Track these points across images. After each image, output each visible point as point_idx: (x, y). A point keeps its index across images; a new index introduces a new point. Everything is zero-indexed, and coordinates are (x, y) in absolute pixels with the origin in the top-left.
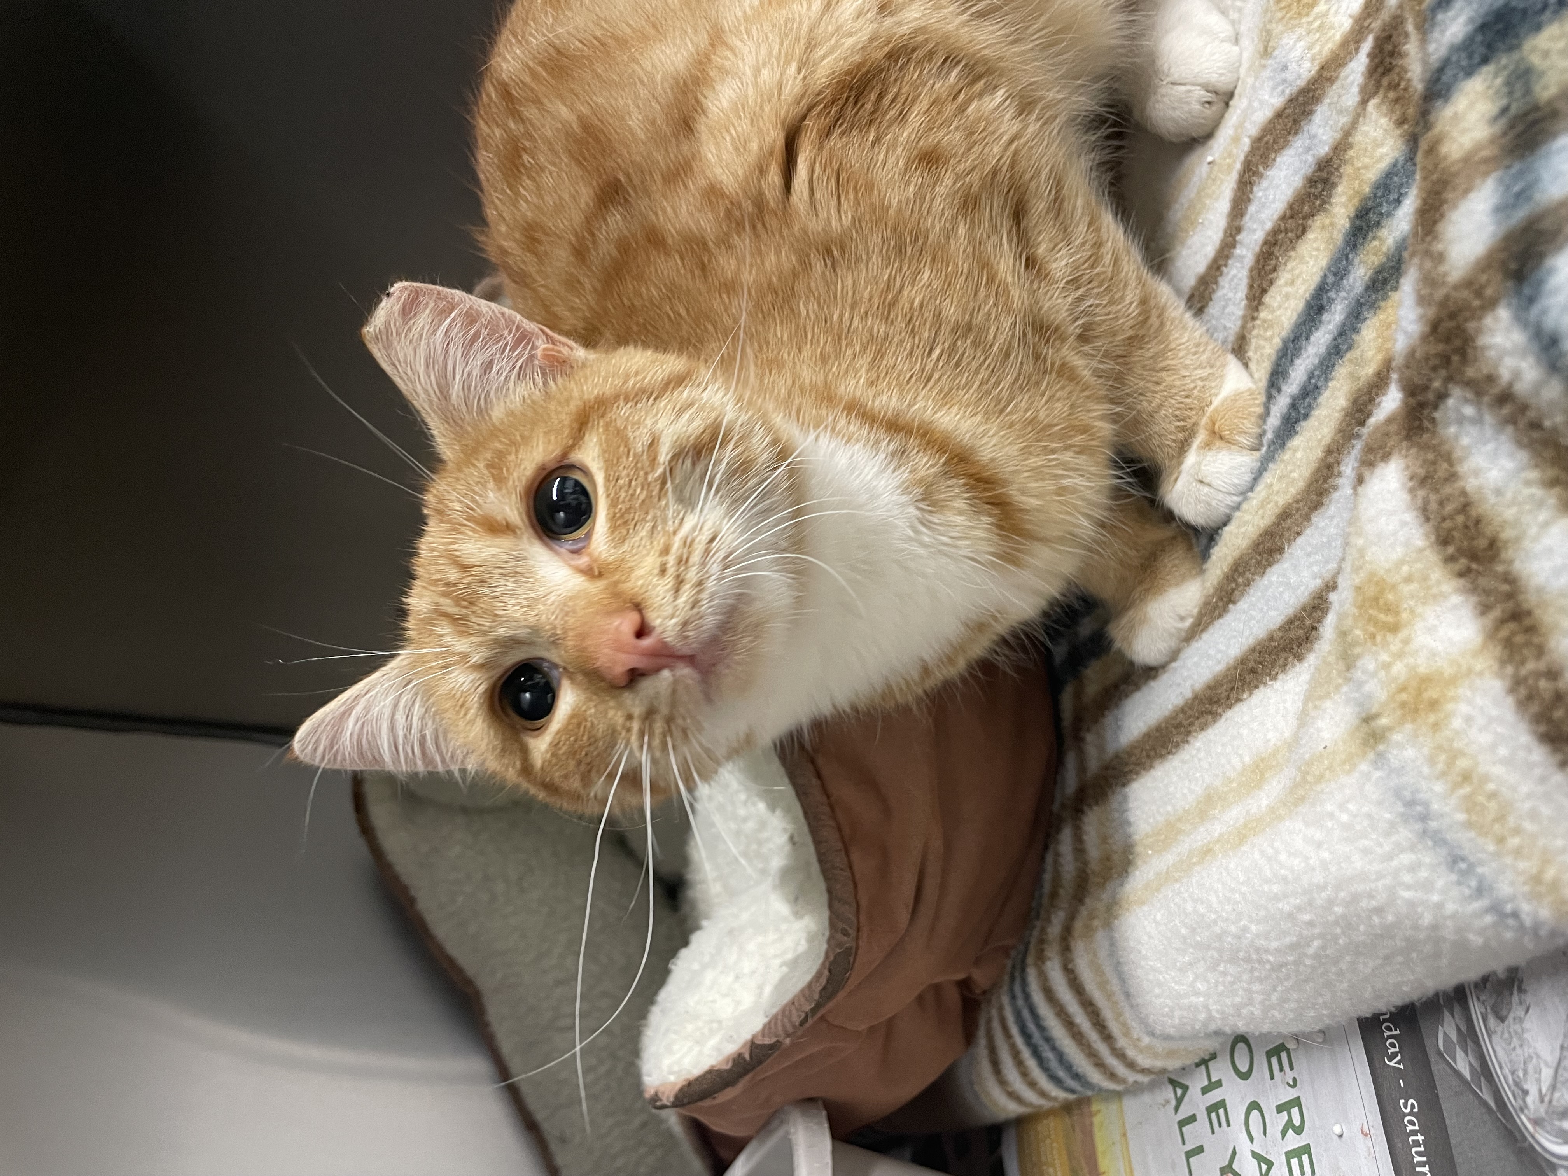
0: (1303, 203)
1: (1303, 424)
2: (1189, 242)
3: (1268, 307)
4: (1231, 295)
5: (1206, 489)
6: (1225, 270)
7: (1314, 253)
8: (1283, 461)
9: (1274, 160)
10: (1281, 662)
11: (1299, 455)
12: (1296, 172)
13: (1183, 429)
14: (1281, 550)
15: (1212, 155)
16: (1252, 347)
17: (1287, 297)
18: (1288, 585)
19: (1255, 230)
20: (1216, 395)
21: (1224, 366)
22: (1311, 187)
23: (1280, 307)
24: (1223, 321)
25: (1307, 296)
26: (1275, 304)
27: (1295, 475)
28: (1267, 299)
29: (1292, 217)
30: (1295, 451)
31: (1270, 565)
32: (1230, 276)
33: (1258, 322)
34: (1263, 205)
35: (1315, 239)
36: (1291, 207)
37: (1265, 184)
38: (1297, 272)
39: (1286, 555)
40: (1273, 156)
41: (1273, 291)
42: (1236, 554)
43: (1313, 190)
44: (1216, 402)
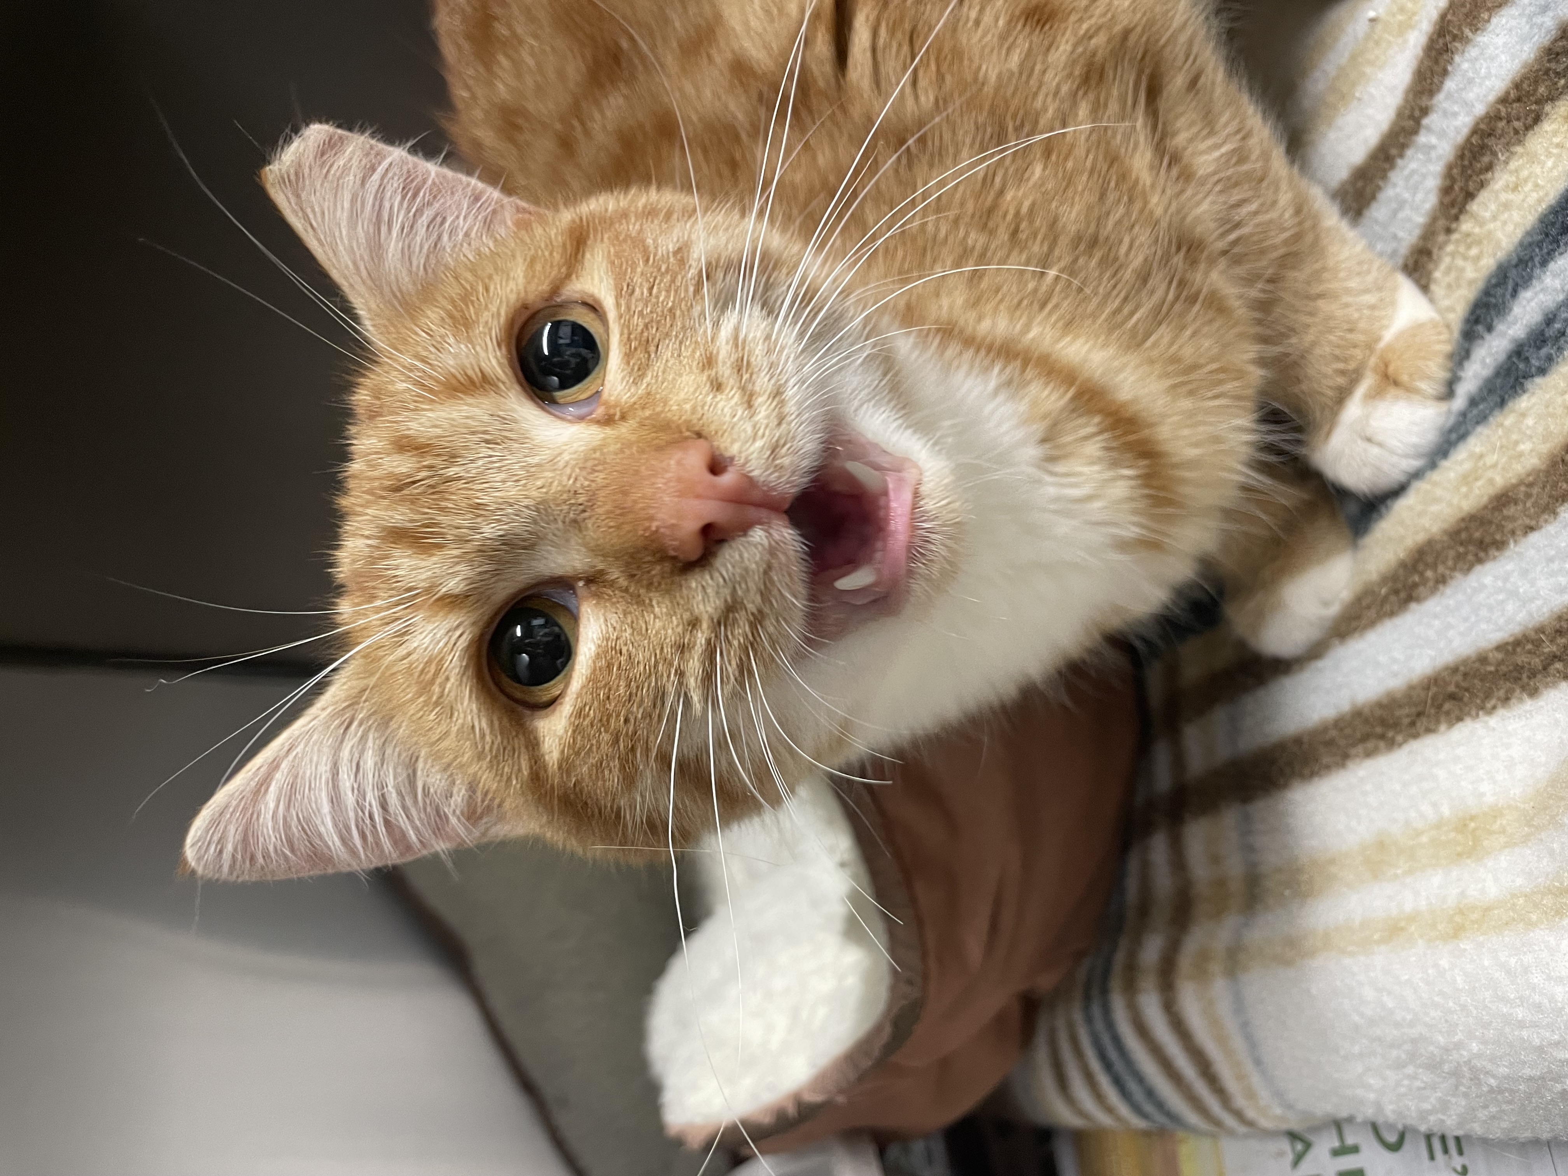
0: (1536, 82)
1: (1538, 380)
2: (1340, 121)
3: (1474, 216)
4: (1407, 195)
5: (1375, 450)
6: (1400, 162)
7: (1555, 151)
8: (1502, 425)
9: (1488, 21)
10: (1501, 693)
11: (1530, 421)
12: (1523, 40)
13: (1343, 373)
14: (1500, 545)
15: (1374, 10)
16: (1443, 266)
17: (1506, 206)
18: (1513, 594)
19: (1455, 115)
20: (1387, 327)
21: (1395, 289)
22: (1549, 61)
23: (1494, 218)
24: (1392, 229)
25: (1543, 207)
26: (1488, 215)
27: (1525, 447)
28: (1474, 207)
29: (1519, 100)
30: (1523, 415)
31: (1480, 561)
32: (1406, 172)
33: (1455, 236)
34: (1471, 81)
35: (1555, 133)
36: (1517, 86)
37: (1472, 52)
38: (1525, 173)
39: (1507, 553)
40: (1485, 16)
41: (1483, 196)
42: (1421, 538)
43: (1553, 65)
44: (1388, 336)
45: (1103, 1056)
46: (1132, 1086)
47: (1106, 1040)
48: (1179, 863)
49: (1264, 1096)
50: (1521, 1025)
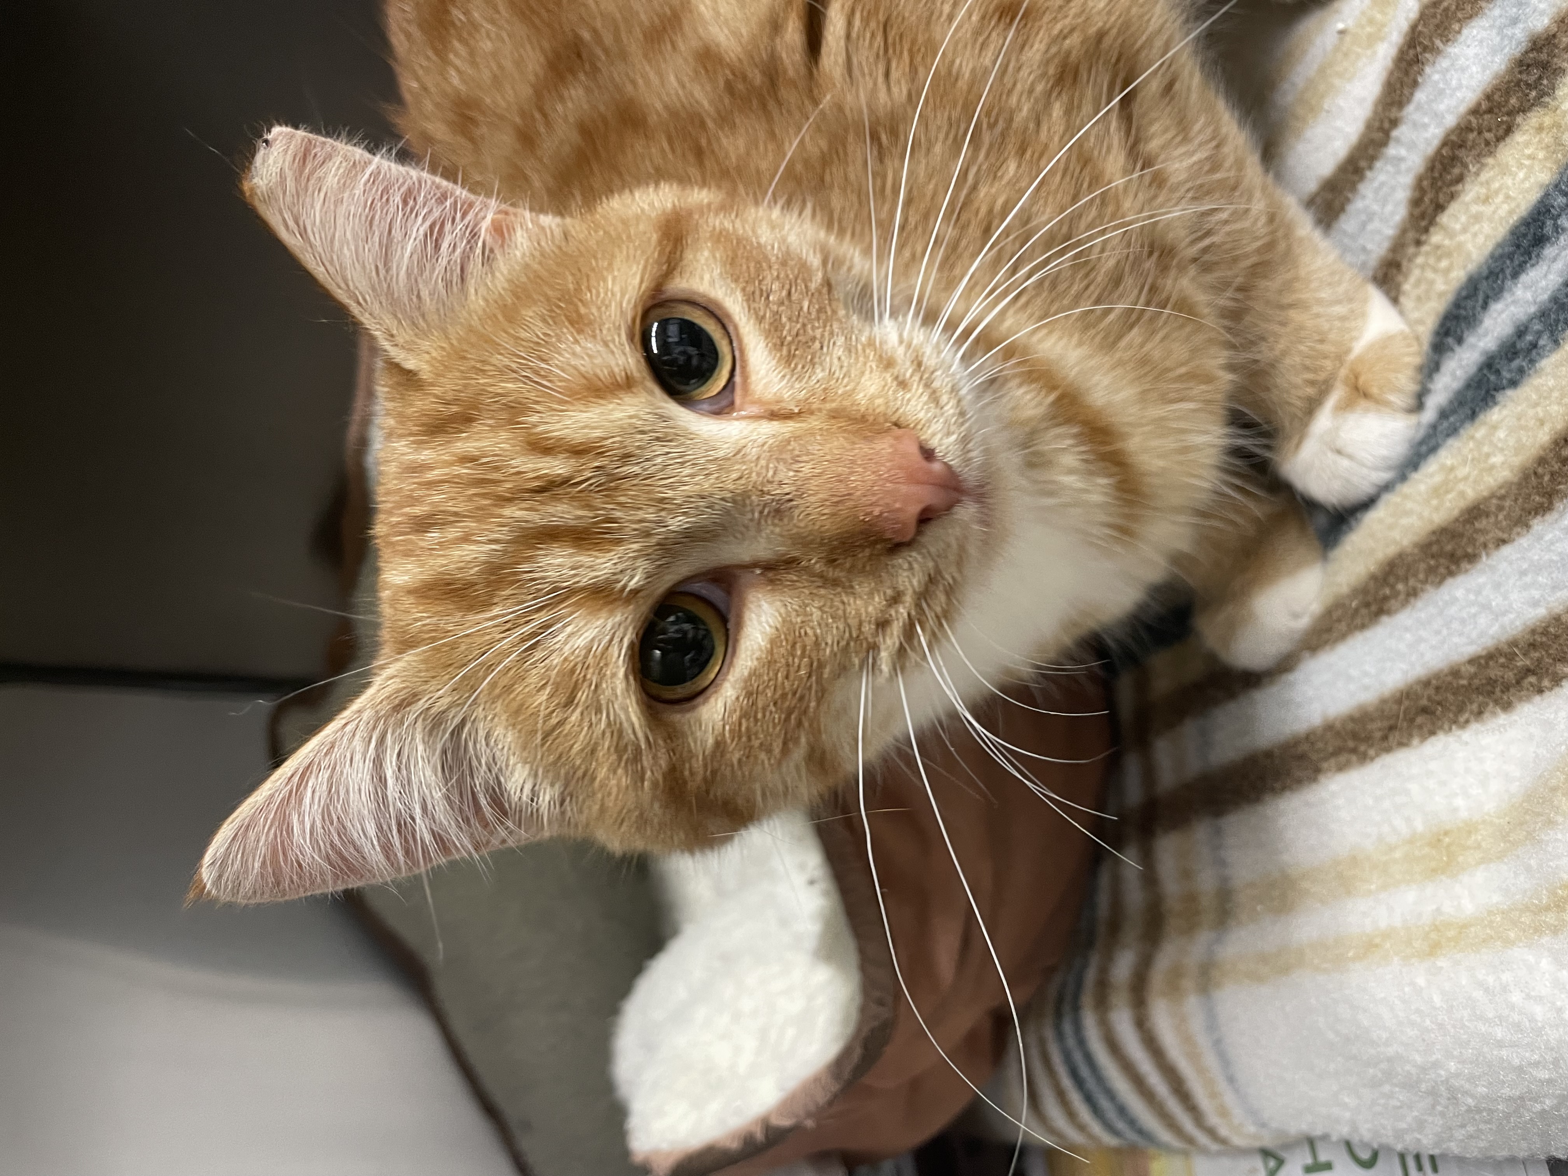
0: (1507, 93)
1: (1510, 393)
2: (1308, 134)
3: (1444, 228)
4: (1375, 207)
5: (1345, 463)
6: (1369, 174)
7: (1527, 162)
8: (1472, 438)
9: (1459, 32)
10: (1475, 707)
11: (1501, 434)
12: (1494, 51)
13: (1312, 383)
14: (1472, 558)
15: (1343, 21)
16: (1412, 279)
17: (1477, 218)
18: (1486, 607)
19: (1425, 126)
20: (1354, 339)
21: (1365, 301)
22: (1520, 72)
23: (1465, 230)
24: (1361, 241)
25: (1514, 219)
26: (1458, 227)
27: (1497, 459)
28: (1444, 218)
29: (1490, 111)
30: (1495, 427)
31: (1451, 574)
32: (1376, 184)
33: (1425, 248)
34: (1441, 92)
35: (1527, 144)
36: (1488, 97)
37: (1443, 63)
38: (1496, 185)
39: (1479, 566)
40: (1456, 27)
41: (1454, 208)
42: (1392, 551)
43: (1524, 77)
44: (1358, 348)
45: (1074, 1074)
46: (1104, 1103)
47: (1078, 1057)
48: (1150, 879)
49: (1238, 1113)
50: (1500, 1044)
